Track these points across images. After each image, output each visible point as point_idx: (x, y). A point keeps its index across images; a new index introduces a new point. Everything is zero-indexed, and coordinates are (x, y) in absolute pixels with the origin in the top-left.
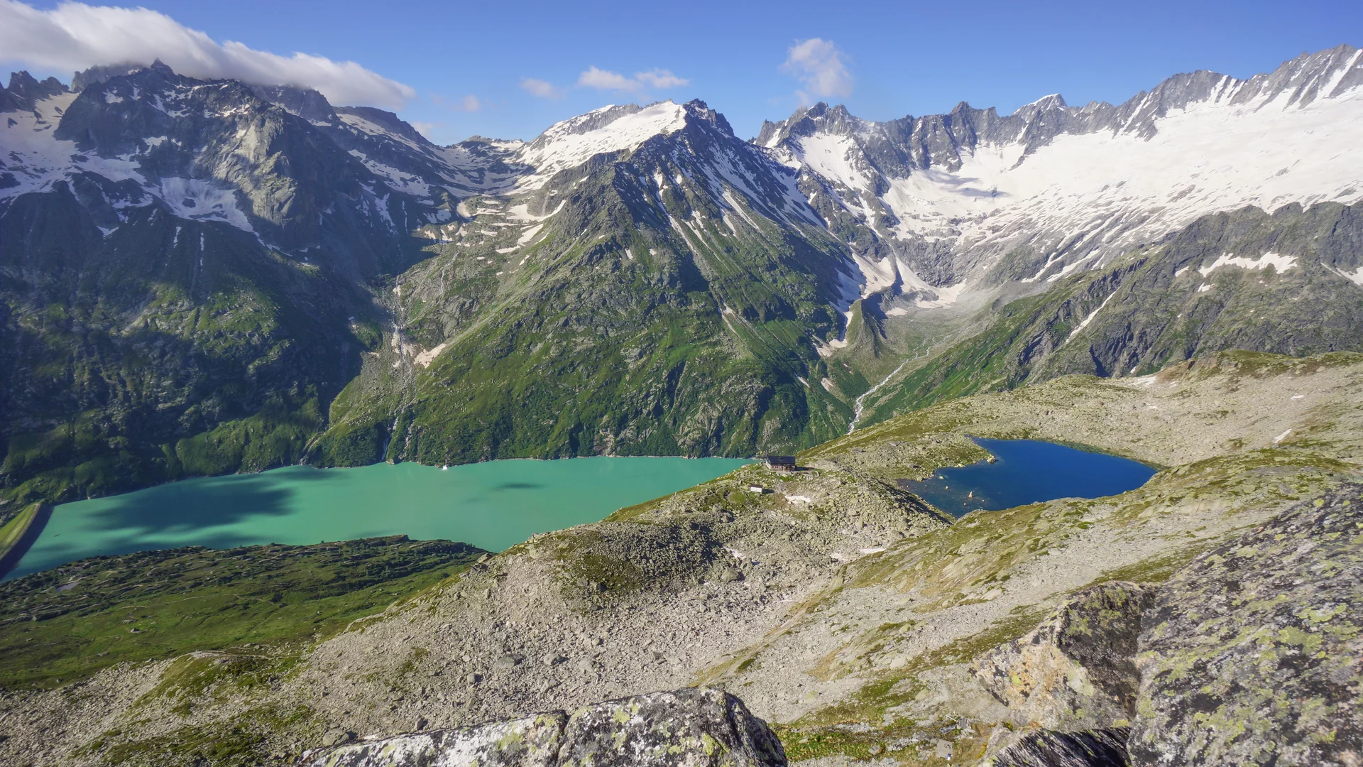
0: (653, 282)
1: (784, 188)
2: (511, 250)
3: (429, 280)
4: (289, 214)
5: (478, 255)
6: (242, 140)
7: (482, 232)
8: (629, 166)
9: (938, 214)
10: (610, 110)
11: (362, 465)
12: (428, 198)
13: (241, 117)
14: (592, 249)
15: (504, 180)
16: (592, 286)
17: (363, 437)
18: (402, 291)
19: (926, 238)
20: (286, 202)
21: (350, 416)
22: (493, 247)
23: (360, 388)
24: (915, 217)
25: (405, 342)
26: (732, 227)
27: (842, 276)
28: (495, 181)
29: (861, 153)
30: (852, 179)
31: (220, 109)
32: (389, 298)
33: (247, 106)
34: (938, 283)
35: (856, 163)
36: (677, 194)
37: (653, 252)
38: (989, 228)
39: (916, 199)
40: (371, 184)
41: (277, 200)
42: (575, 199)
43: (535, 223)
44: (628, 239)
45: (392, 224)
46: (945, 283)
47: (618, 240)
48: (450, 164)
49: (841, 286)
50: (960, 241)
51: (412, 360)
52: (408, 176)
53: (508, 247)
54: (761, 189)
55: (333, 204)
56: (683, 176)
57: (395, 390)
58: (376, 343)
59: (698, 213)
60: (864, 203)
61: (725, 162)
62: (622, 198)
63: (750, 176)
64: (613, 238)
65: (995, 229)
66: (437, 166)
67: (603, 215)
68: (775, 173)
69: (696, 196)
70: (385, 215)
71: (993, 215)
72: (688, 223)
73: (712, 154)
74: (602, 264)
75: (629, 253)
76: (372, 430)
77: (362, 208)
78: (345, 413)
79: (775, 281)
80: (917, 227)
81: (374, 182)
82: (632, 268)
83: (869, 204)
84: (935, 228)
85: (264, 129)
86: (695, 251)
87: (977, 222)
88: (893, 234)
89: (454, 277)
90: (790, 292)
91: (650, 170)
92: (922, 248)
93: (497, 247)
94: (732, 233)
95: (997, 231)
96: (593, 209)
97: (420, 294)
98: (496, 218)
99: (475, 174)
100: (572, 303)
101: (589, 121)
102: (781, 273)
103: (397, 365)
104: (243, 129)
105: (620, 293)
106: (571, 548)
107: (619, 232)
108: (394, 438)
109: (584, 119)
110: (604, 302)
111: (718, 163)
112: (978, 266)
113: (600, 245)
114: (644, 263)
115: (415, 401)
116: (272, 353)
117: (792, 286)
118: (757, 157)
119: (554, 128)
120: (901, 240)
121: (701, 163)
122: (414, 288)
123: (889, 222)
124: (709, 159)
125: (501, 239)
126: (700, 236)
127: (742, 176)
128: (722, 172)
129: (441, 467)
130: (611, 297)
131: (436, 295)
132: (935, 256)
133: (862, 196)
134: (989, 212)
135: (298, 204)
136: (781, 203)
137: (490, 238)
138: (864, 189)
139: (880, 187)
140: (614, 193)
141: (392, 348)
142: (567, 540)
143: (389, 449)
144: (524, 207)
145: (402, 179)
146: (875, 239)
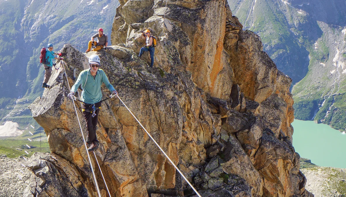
11: (301, 119)
17: (305, 106)
21: (302, 94)
23: (311, 81)
25: (341, 60)
32: (338, 35)
51: (342, 71)
57: (328, 85)
58: (325, 58)
76: (310, 103)
78: (300, 92)
103: (332, 72)
106: (336, 176)
108: (321, 110)
115: (337, 93)
116: (273, 55)
129: (342, 132)
141: (333, 63)
142: (336, 172)
143: (317, 115)
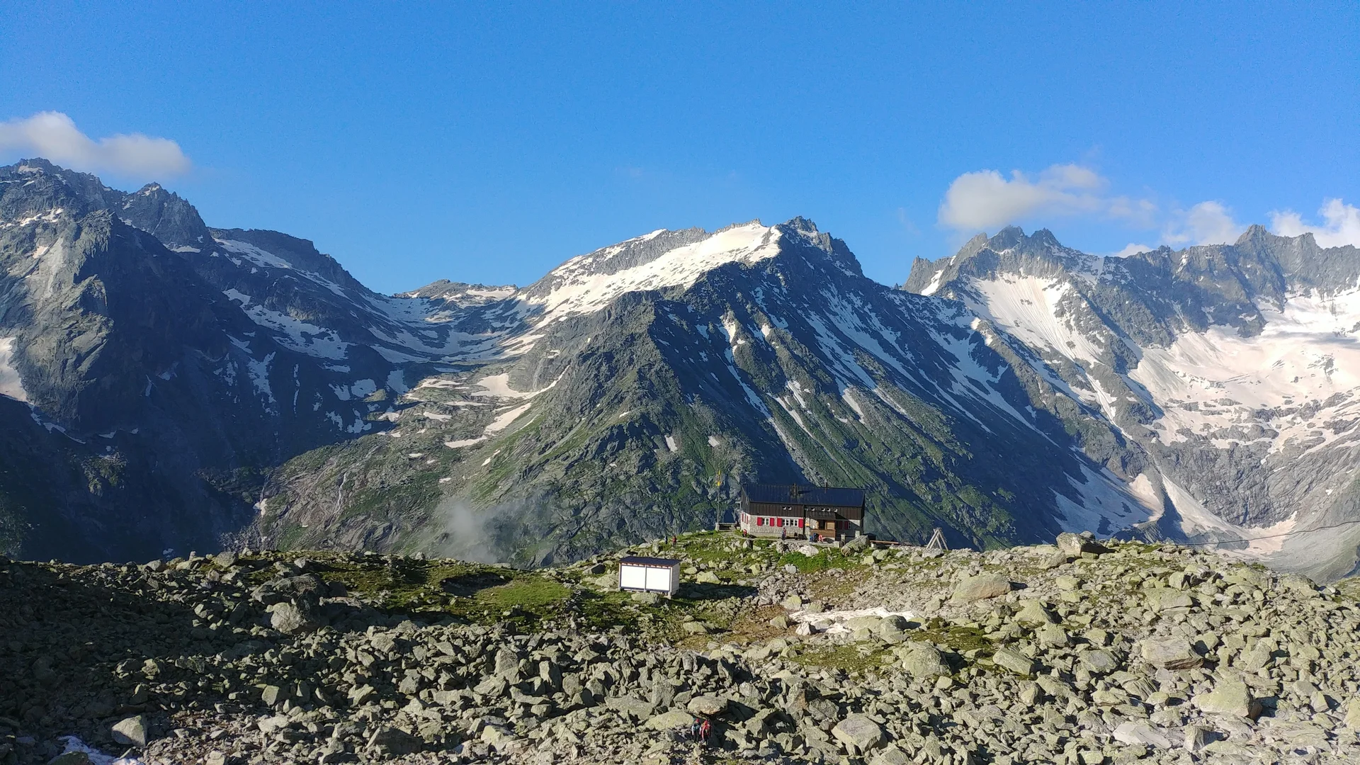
0: (711, 491)
1: (952, 359)
2: (471, 442)
3: (319, 489)
4: (90, 373)
5: (411, 450)
6: (40, 260)
7: (426, 414)
8: (679, 307)
9: (1232, 403)
10: (658, 237)
12: (342, 363)
13: (46, 227)
14: (606, 434)
15: (480, 342)
16: (601, 495)
18: (268, 508)
19: (1213, 441)
20: (89, 353)
22: (441, 439)
24: (1190, 408)
26: (856, 407)
27: (1062, 501)
28: (464, 343)
29: (1084, 305)
30: (1071, 345)
31: (16, 216)
33: (59, 211)
34: (1245, 519)
35: (1078, 320)
36: (762, 352)
37: (713, 442)
38: (1328, 425)
39: (1187, 379)
40: (248, 338)
41: (75, 351)
42: (584, 358)
43: (519, 402)
44: (672, 418)
45: (271, 400)
46: (1256, 519)
47: (654, 419)
48: (392, 319)
49: (1063, 518)
50: (1278, 445)
52: (314, 330)
53: (466, 438)
54: (909, 356)
55: (175, 364)
56: (773, 326)
59: (797, 385)
60: (1096, 384)
61: (847, 313)
62: (663, 353)
63: (890, 336)
64: (644, 417)
65: (1338, 427)
66: (369, 318)
67: (629, 379)
68: (934, 335)
69: (794, 356)
70: (263, 385)
71: (1331, 403)
72: (778, 400)
73: (826, 300)
74: (622, 458)
75: (670, 441)
77: (224, 373)
79: (937, 499)
80: (1196, 423)
81: (252, 334)
82: (676, 465)
83: (1104, 385)
84: (1228, 425)
85: (79, 243)
86: (789, 443)
87: (1303, 416)
88: (1153, 434)
89: (363, 484)
90: (967, 520)
91: (714, 316)
92: (1209, 457)
93: (447, 437)
94: (857, 417)
95: (1344, 429)
96: (613, 371)
97: (299, 514)
98: (453, 393)
99: (433, 334)
100: (562, 522)
101: (626, 253)
102: (949, 486)
104: (44, 245)
105: (650, 507)
107: (655, 408)
109: (616, 250)
110: (621, 523)
111: (835, 314)
112: (1316, 489)
113: (620, 427)
114: (697, 459)
117: (970, 510)
118: (902, 309)
119: (569, 265)
120: (1167, 444)
121: (804, 310)
122: (291, 504)
123: (1144, 414)
124: (822, 308)
125: (457, 425)
126: (799, 421)
127: (875, 335)
128: (842, 327)
130: (634, 514)
131: (326, 515)
132: (1234, 472)
133: (1091, 372)
134: (1324, 397)
135: (107, 358)
136: (946, 380)
137: (439, 424)
138: (1093, 361)
139: (1121, 361)
140: (652, 345)
144: (504, 378)
145: (304, 334)
146: (1121, 440)
